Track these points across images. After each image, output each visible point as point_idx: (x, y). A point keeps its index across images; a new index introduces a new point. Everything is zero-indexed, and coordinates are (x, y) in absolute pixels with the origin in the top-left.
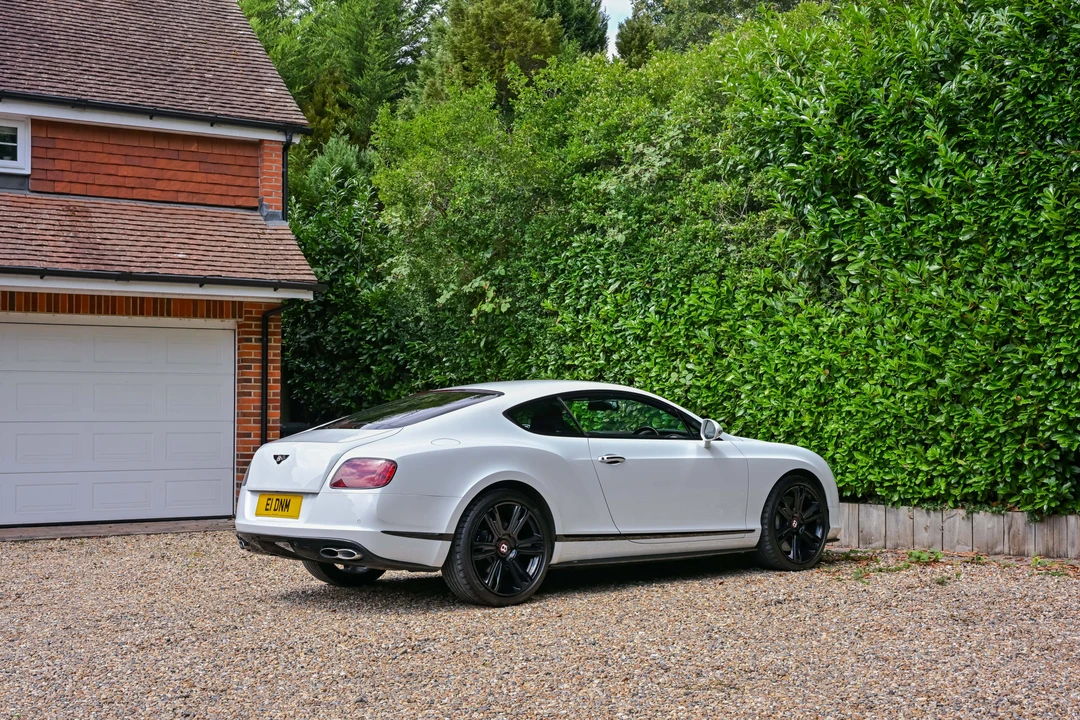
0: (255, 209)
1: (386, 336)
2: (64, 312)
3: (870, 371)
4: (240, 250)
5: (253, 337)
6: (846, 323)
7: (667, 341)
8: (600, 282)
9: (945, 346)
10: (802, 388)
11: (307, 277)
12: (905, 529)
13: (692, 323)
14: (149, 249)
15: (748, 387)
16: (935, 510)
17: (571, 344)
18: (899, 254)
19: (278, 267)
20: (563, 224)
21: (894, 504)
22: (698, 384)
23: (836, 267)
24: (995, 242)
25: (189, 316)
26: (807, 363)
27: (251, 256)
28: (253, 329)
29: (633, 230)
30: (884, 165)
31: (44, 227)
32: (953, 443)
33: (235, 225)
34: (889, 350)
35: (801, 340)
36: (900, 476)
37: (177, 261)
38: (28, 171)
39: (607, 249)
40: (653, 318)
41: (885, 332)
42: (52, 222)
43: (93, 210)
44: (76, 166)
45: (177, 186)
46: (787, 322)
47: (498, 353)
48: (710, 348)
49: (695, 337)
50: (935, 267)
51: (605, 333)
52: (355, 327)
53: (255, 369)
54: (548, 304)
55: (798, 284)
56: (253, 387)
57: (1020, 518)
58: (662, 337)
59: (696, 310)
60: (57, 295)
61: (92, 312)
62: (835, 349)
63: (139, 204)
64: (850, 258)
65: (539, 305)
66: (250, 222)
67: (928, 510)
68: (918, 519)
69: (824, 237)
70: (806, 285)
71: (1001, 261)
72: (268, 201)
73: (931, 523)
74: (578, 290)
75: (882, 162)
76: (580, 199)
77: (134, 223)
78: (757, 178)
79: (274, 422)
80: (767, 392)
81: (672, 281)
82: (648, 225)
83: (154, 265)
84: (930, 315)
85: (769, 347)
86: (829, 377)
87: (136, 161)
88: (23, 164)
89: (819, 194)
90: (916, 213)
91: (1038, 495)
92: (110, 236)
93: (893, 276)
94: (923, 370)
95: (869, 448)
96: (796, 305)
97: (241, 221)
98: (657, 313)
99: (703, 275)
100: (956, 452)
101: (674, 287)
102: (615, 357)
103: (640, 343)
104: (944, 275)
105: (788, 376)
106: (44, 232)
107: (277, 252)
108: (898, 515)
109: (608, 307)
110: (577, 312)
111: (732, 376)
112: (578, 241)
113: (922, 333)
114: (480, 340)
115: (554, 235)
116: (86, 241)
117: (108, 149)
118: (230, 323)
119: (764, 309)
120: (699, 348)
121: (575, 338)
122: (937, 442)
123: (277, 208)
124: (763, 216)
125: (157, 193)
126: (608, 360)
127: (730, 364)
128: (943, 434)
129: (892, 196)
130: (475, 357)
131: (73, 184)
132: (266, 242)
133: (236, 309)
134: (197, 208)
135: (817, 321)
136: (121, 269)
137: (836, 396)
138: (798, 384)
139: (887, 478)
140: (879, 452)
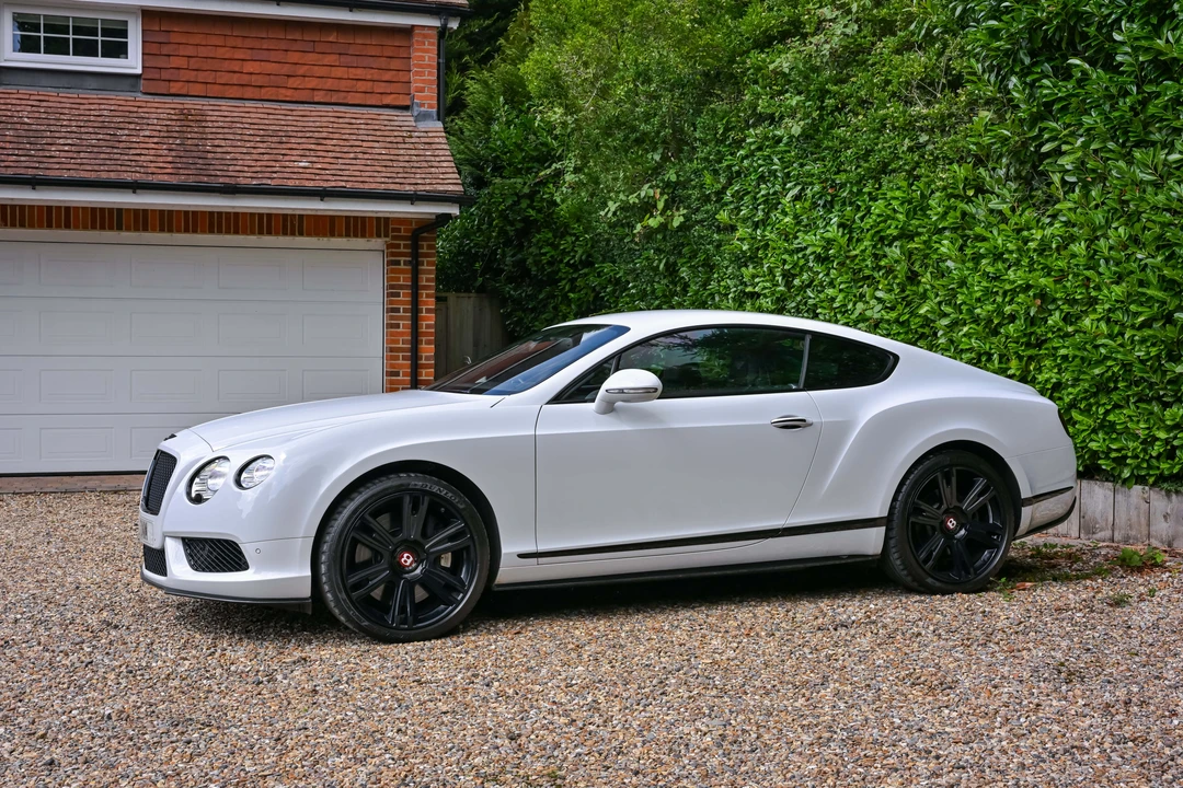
0: (406, 108)
1: (583, 257)
2: (179, 231)
3: (1093, 302)
4: (377, 157)
5: (402, 259)
6: (1061, 236)
7: (852, 261)
8: (778, 188)
10: (1009, 323)
11: (451, 188)
12: (1139, 516)
13: (882, 240)
14: (266, 157)
15: (945, 322)
16: (1178, 493)
17: (751, 267)
18: (1128, 140)
19: (418, 176)
20: (737, 115)
21: (1125, 481)
22: (886, 317)
23: (1048, 161)
25: (325, 235)
26: (1014, 290)
27: (390, 164)
28: (402, 250)
29: (814, 119)
30: (1110, 15)
31: (147, 133)
33: (377, 127)
34: (1115, 273)
35: (1007, 259)
36: (1131, 445)
37: (296, 170)
38: (139, 71)
39: (787, 144)
40: (833, 232)
41: (1111, 248)
42: (158, 128)
43: (211, 113)
44: (194, 63)
45: (313, 83)
46: (990, 235)
47: (680, 277)
48: (902, 269)
49: (885, 256)
50: (1176, 156)
51: (786, 251)
52: (555, 247)
53: (404, 297)
54: (723, 216)
55: (1005, 185)
56: (401, 318)
58: (848, 257)
59: (885, 221)
60: (170, 212)
61: (211, 231)
62: (1048, 271)
63: (267, 105)
64: (1064, 147)
65: (715, 217)
66: (396, 123)
67: (1168, 493)
68: (1156, 503)
69: (1035, 119)
70: (1013, 186)
72: (420, 98)
73: (1172, 510)
74: (755, 199)
75: (1106, 12)
76: (756, 82)
77: (256, 127)
78: (955, 44)
79: (427, 358)
80: (965, 329)
81: (858, 183)
82: (832, 112)
83: (267, 175)
84: (1167, 224)
85: (968, 269)
86: (1041, 309)
87: (264, 55)
88: (133, 63)
89: (1027, 61)
90: (1151, 82)
92: (223, 143)
93: (1119, 170)
94: (1158, 301)
95: (1090, 405)
96: (1000, 212)
97: (386, 123)
98: (840, 225)
99: (893, 175)
101: (860, 191)
102: (797, 282)
103: (822, 265)
105: (990, 308)
106: (147, 140)
107: (422, 158)
108: (1130, 496)
109: (787, 219)
111: (927, 308)
112: (753, 135)
113: (1158, 248)
114: (660, 261)
116: (193, 148)
117: (231, 42)
118: (378, 243)
119: (963, 219)
120: (890, 271)
121: (753, 258)
122: (1178, 399)
123: (430, 106)
124: (963, 95)
125: (289, 92)
126: (789, 285)
127: (926, 291)
129: (1119, 58)
130: (659, 282)
131: (191, 84)
132: (411, 146)
133: (381, 226)
134: (336, 108)
135: (1025, 233)
136: (227, 180)
137: (1050, 335)
138: (1004, 318)
139: (1114, 447)
140: (1103, 411)
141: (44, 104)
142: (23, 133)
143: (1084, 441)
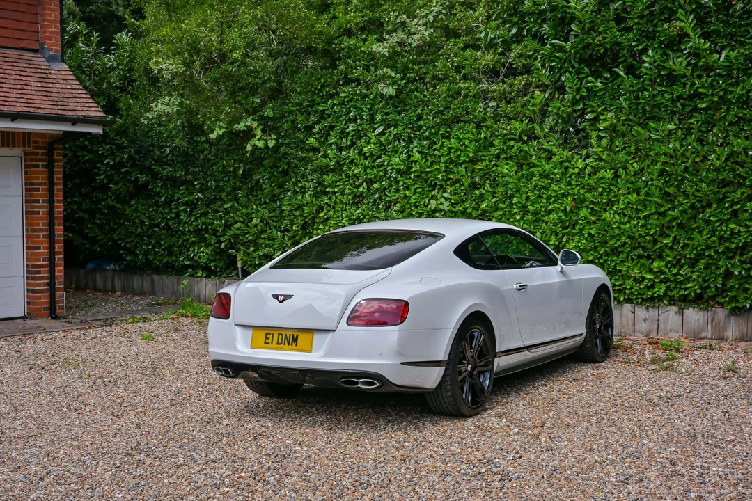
0: (36, 51)
3: (610, 203)
4: (36, 88)
5: (41, 163)
6: (592, 166)
7: (426, 175)
8: (365, 126)
9: (678, 187)
10: (550, 215)
11: (98, 114)
12: (627, 321)
13: (452, 162)
15: (500, 213)
16: (653, 307)
17: (331, 175)
18: (644, 115)
19: (71, 104)
20: (331, 77)
21: (619, 302)
22: (454, 210)
24: (728, 110)
26: (556, 196)
27: (47, 94)
28: (40, 157)
32: (675, 258)
33: (24, 65)
34: (628, 188)
35: (552, 178)
36: (627, 282)
39: (372, 99)
40: (417, 156)
41: (627, 174)
46: (539, 164)
47: (252, 179)
48: (467, 183)
49: (452, 172)
50: (672, 127)
51: (368, 167)
53: (42, 192)
54: (312, 142)
55: (550, 135)
56: (41, 207)
57: (721, 313)
58: (423, 172)
59: (455, 152)
62: (582, 186)
64: (602, 117)
65: (302, 142)
66: (36, 63)
67: (647, 308)
68: (638, 313)
70: (556, 136)
71: (731, 124)
72: (48, 44)
73: (649, 316)
74: (342, 132)
75: (634, 44)
76: (349, 58)
78: (517, 49)
79: (59, 236)
80: (518, 218)
82: (411, 82)
84: (666, 163)
85: (523, 183)
86: (575, 207)
89: (576, 66)
90: (660, 85)
91: (742, 296)
93: (637, 132)
94: (658, 204)
95: (605, 261)
96: (550, 151)
97: (28, 62)
98: (419, 152)
99: (462, 124)
100: (677, 264)
101: (437, 133)
102: (376, 186)
103: (401, 176)
104: (680, 133)
105: (539, 206)
107: (66, 91)
108: (622, 310)
109: (372, 146)
110: (340, 149)
111: (486, 205)
112: (345, 91)
113: (659, 176)
114: (239, 168)
115: (323, 86)
118: (18, 151)
119: (519, 153)
120: (456, 182)
121: (337, 170)
122: (660, 257)
123: (56, 51)
124: (520, 81)
126: (369, 189)
127: (483, 194)
128: (667, 251)
129: (643, 71)
132: (54, 81)
133: (27, 137)
137: (580, 222)
139: (617, 283)
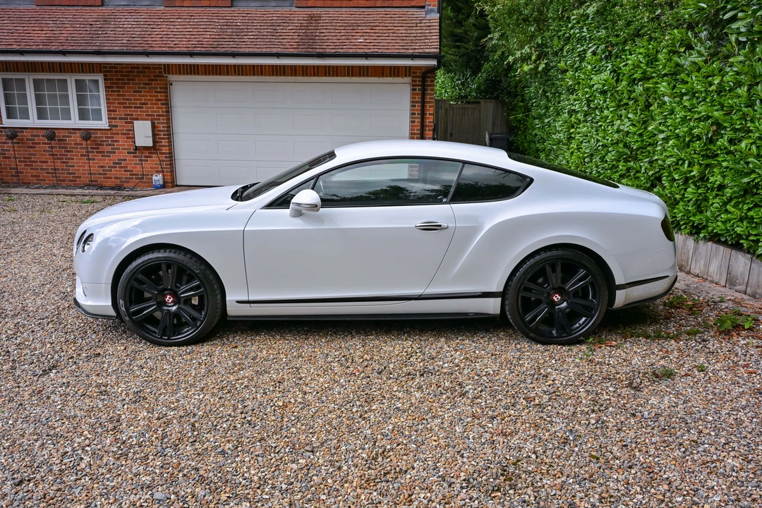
0: (423, 7)
2: (311, 76)
3: (750, 131)
4: (400, 35)
5: (418, 88)
6: (732, 82)
7: (618, 94)
8: (585, 46)
10: (697, 141)
11: (433, 50)
13: (633, 81)
14: (344, 38)
15: (661, 136)
19: (418, 44)
21: (758, 256)
22: (632, 131)
23: (729, 25)
25: (379, 76)
27: (405, 38)
28: (417, 83)
31: (291, 28)
33: (405, 19)
35: (699, 97)
37: (356, 44)
39: (592, 19)
42: (296, 25)
43: (323, 15)
46: (689, 80)
48: (642, 100)
49: (634, 91)
51: (588, 86)
53: (418, 106)
54: (562, 64)
55: (704, 44)
56: (416, 118)
58: (616, 91)
61: (326, 76)
62: (722, 107)
63: (352, 9)
66: (415, 16)
70: (708, 44)
72: (429, 1)
80: (671, 142)
83: (341, 47)
85: (676, 102)
86: (715, 133)
92: (324, 31)
95: (739, 202)
96: (697, 64)
97: (410, 16)
102: (592, 105)
105: (685, 129)
106: (290, 31)
107: (423, 35)
109: (589, 67)
111: (652, 127)
112: (576, 13)
118: (408, 80)
119: (676, 68)
120: (636, 101)
123: (434, 6)
131: (317, 1)
132: (419, 28)
133: (406, 71)
134: (386, 9)
135: (710, 79)
136: (321, 50)
137: (719, 152)
138: (693, 137)
139: (753, 232)
140: (747, 208)
141: (249, 15)
142: (235, 30)
143: (732, 226)
